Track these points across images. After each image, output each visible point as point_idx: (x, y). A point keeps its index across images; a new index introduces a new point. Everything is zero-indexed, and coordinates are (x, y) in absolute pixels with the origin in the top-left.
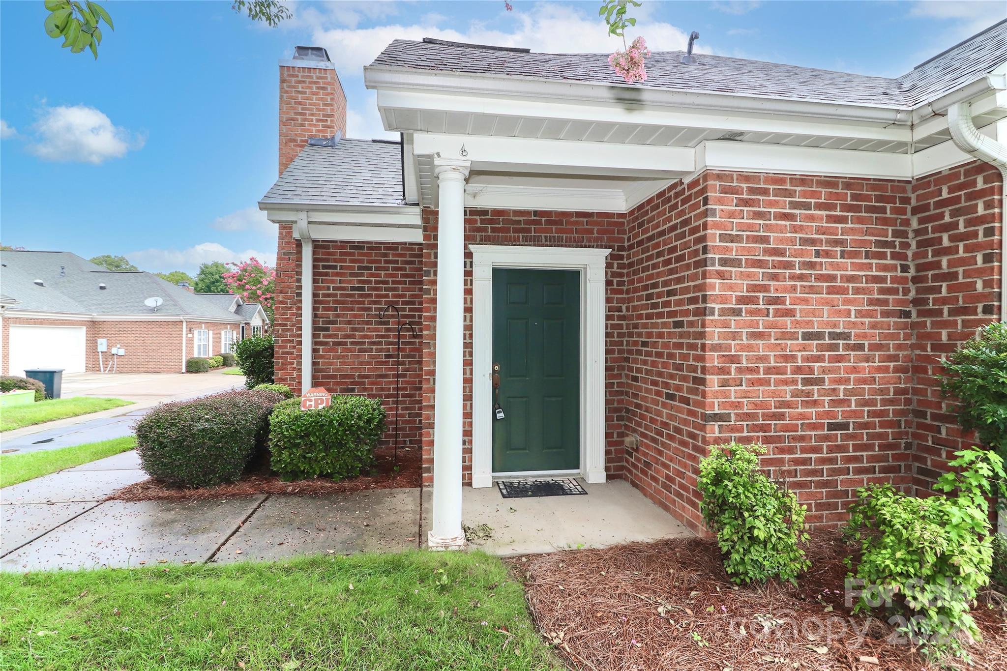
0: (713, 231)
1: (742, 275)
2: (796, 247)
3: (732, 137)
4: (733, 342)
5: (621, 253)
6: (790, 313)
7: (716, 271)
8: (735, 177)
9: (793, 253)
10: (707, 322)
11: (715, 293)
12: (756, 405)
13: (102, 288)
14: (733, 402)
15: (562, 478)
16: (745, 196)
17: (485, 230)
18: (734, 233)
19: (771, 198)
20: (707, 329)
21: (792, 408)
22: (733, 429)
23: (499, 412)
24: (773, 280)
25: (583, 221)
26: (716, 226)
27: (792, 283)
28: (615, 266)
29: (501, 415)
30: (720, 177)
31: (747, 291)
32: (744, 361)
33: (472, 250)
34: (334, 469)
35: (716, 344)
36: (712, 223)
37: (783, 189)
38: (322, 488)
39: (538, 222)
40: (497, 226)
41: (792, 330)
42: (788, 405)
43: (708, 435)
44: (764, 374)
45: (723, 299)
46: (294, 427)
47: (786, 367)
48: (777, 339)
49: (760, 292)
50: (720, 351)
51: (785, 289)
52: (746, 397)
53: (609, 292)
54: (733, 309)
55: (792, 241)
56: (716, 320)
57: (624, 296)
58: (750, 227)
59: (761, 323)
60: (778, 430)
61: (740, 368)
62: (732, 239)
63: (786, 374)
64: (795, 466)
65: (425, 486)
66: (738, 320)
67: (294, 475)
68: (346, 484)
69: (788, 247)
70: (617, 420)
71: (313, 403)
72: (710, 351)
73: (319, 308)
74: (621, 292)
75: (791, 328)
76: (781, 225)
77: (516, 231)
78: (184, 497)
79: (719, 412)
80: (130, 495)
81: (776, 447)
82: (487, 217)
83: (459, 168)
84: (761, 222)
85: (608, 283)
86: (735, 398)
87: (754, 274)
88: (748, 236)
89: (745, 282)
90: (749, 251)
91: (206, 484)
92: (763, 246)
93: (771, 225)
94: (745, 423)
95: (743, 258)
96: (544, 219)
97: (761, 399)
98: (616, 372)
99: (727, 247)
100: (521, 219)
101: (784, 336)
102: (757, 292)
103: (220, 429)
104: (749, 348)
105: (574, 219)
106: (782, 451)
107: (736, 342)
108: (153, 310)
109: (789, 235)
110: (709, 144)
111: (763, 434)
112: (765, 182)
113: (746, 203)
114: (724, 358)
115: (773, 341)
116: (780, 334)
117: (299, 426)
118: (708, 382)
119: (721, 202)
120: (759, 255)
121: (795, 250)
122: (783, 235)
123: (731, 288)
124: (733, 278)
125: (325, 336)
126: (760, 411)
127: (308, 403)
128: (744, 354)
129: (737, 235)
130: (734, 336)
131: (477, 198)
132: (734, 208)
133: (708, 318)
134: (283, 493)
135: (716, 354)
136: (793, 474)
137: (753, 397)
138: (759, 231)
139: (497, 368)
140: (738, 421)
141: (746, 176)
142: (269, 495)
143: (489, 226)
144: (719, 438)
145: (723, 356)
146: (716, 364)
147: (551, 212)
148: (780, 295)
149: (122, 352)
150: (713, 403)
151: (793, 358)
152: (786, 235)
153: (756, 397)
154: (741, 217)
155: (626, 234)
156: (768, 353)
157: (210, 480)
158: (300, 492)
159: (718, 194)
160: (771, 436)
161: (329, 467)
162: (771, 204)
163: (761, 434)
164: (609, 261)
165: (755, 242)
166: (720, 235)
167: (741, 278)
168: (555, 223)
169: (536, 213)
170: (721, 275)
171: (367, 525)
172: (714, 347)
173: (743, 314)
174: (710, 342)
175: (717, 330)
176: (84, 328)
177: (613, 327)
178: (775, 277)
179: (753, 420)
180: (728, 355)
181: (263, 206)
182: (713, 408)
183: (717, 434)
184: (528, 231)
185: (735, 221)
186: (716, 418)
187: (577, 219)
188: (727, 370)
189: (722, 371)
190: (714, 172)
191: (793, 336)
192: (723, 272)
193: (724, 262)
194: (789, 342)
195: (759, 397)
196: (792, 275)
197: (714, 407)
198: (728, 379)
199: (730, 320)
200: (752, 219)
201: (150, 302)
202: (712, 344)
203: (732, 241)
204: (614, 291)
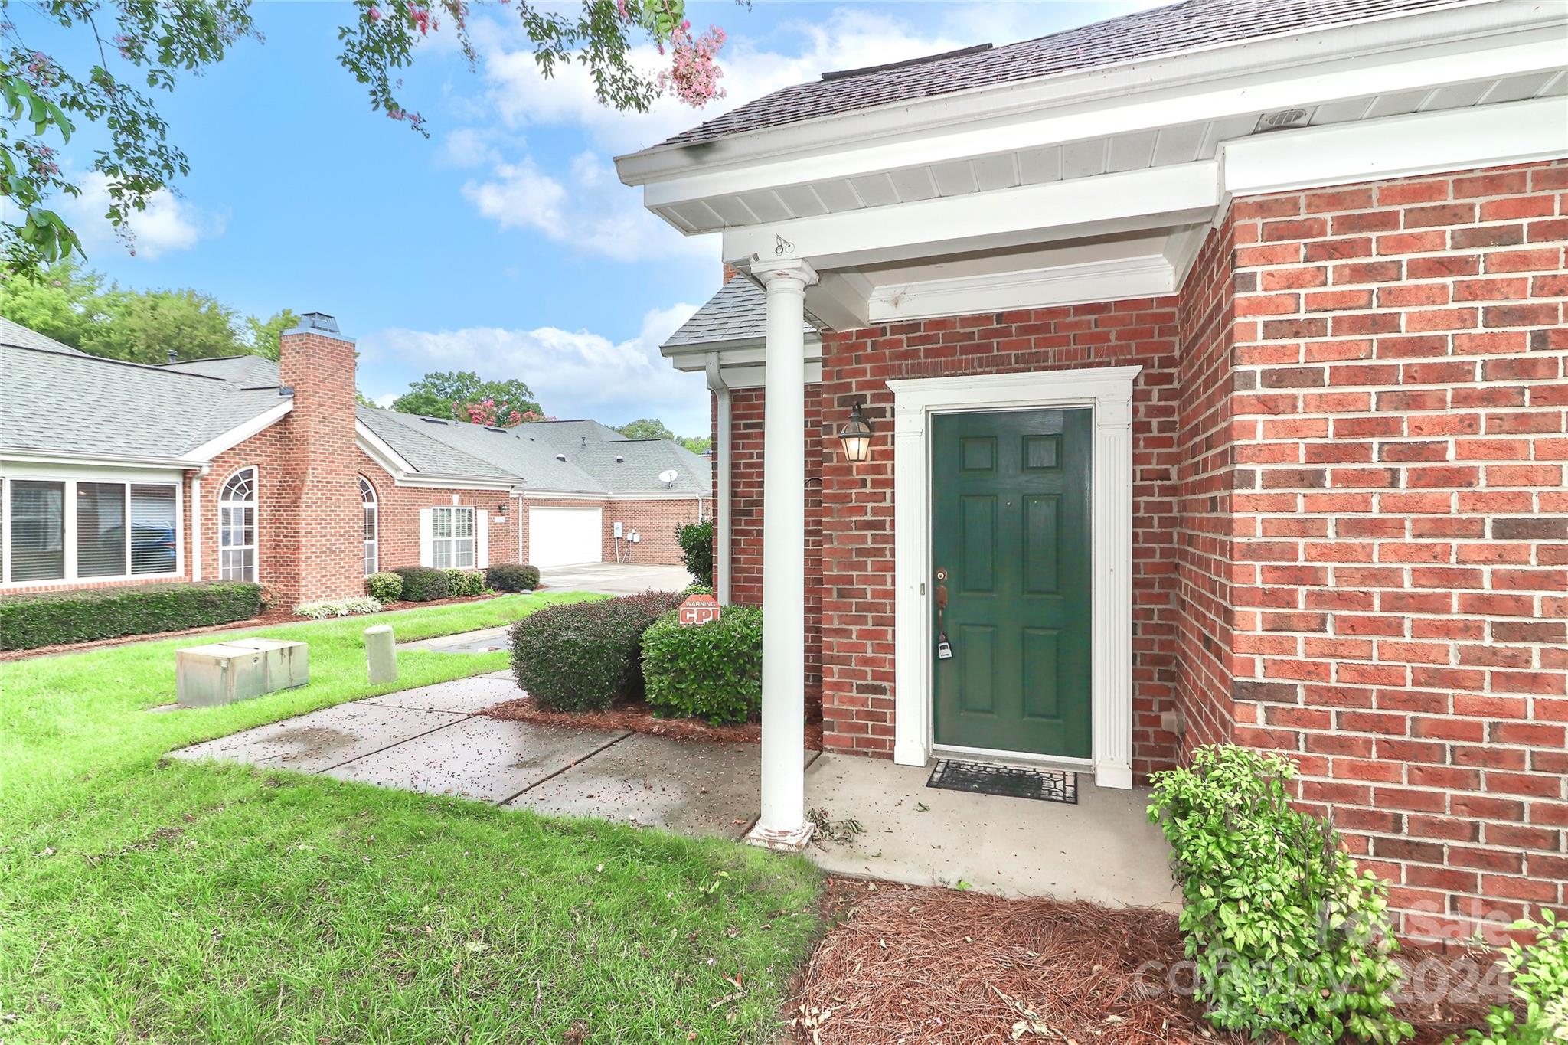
0: (1250, 318)
1: (1322, 403)
2: (1473, 331)
3: (1283, 122)
4: (1301, 542)
5: (1166, 371)
6: (1461, 478)
7: (1258, 397)
8: (1303, 202)
9: (1466, 346)
10: (1235, 500)
11: (1254, 442)
12: (1362, 674)
13: (620, 461)
14: (1300, 663)
15: (1052, 770)
16: (1329, 238)
17: (914, 354)
18: (1302, 316)
19: (1402, 231)
20: (1235, 515)
21: (1465, 688)
22: (1302, 719)
23: (944, 647)
24: (1408, 406)
25: (1089, 322)
26: (1256, 307)
27: (1463, 411)
28: (1155, 395)
29: (946, 653)
30: (1264, 207)
31: (1337, 434)
32: (1331, 581)
33: (893, 389)
34: (712, 706)
35: (1259, 545)
36: (1245, 303)
37: (1434, 208)
38: (693, 732)
39: (1006, 332)
40: (934, 346)
41: (1464, 516)
42: (1452, 679)
43: (1239, 725)
44: (1382, 610)
45: (1274, 454)
46: (660, 646)
47: (1448, 596)
48: (1420, 536)
49: (1373, 435)
50: (1268, 559)
51: (1443, 426)
52: (1334, 656)
53: (1142, 443)
54: (1300, 473)
55: (1465, 319)
56: (1257, 498)
57: (1174, 450)
58: (1342, 301)
59: (1375, 501)
60: (1422, 730)
61: (1320, 594)
62: (1297, 329)
63: (1449, 612)
64: (1471, 815)
65: (826, 749)
66: (1312, 496)
67: (668, 711)
68: (725, 732)
69: (1450, 333)
70: (1159, 679)
71: (695, 615)
72: (1244, 557)
73: (739, 483)
74: (1168, 442)
75: (1459, 512)
76: (1430, 287)
77: (965, 351)
78: (545, 722)
79: (1265, 681)
80: (501, 713)
81: (1419, 769)
82: (918, 334)
83: (786, 272)
84: (1374, 286)
85: (1139, 428)
86: (1307, 655)
87: (1355, 398)
88: (1337, 321)
89: (1331, 417)
90: (1341, 350)
91: (570, 708)
92: (1380, 336)
93: (1401, 290)
94: (1333, 710)
95: (1326, 366)
96: (1014, 326)
97: (1375, 661)
98: (1156, 590)
99: (1283, 347)
100: (975, 329)
101: (1440, 528)
102: (1363, 435)
103: (585, 640)
104: (1344, 553)
105: (1071, 319)
106: (1436, 778)
107: (1310, 540)
108: (669, 486)
109: (1453, 306)
110: (1231, 148)
111: (1382, 737)
112: (1382, 201)
113: (1333, 251)
114: (1279, 573)
115: (1408, 539)
116: (1429, 525)
117: (667, 645)
118: (1238, 618)
119: (1267, 257)
120: (1369, 357)
121: (1472, 338)
122: (1435, 308)
123: (1294, 430)
124: (1300, 409)
125: (747, 523)
126: (1374, 688)
127: (689, 615)
128: (1330, 565)
129: (1310, 321)
130: (1303, 528)
131: (901, 305)
132: (1302, 266)
133: (1237, 492)
134: (648, 733)
135: (1258, 565)
136: (1468, 832)
137: (1354, 657)
138: (1369, 306)
139: (940, 576)
140: (1313, 703)
141: (1333, 196)
142: (633, 731)
143: (921, 347)
144: (1268, 733)
145: (1277, 568)
146: (1259, 584)
147: (1028, 312)
148: (1428, 439)
149: (637, 539)
150: (1252, 662)
151: (1469, 578)
152: (1443, 307)
153: (1361, 657)
154: (1317, 282)
155: (1176, 334)
156: (1395, 566)
157: (575, 704)
158: (665, 734)
159: (1260, 244)
160: (1403, 744)
161: (704, 705)
162: (1401, 244)
163: (1374, 736)
164: (1142, 386)
165: (1360, 331)
166: (1266, 325)
167: (1319, 409)
168: (1035, 329)
169: (1000, 317)
170: (1268, 405)
171: (704, 792)
172: (1254, 551)
173: (1328, 483)
174: (1244, 540)
175: (1259, 517)
176: (599, 511)
177: (1151, 507)
178: (1414, 402)
179: (1354, 706)
180: (1287, 567)
181: (666, 351)
182: (1251, 672)
183: (1261, 724)
184: (988, 348)
185: (1303, 292)
186: (1257, 691)
187: (1077, 319)
188: (1287, 598)
189: (1270, 598)
190: (1250, 200)
191: (1469, 529)
192: (1274, 399)
193: (1274, 379)
194: (1455, 543)
195: (1370, 658)
196: (1463, 393)
197: (1253, 671)
198: (1289, 617)
199: (1295, 496)
200: (1349, 282)
201: (665, 477)
202: (1248, 545)
203: (1297, 335)
204: (1153, 442)
